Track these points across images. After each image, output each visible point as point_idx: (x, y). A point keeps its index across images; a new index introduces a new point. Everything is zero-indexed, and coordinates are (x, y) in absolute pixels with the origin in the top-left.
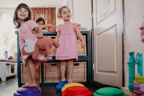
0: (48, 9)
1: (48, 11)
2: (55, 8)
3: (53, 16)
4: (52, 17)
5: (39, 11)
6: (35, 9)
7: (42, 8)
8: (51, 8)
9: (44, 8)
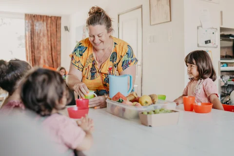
0: (51, 17)
1: (51, 20)
2: (60, 18)
3: (58, 27)
4: (56, 28)
5: (39, 19)
6: (34, 16)
7: (44, 16)
8: (55, 17)
9: (46, 16)
